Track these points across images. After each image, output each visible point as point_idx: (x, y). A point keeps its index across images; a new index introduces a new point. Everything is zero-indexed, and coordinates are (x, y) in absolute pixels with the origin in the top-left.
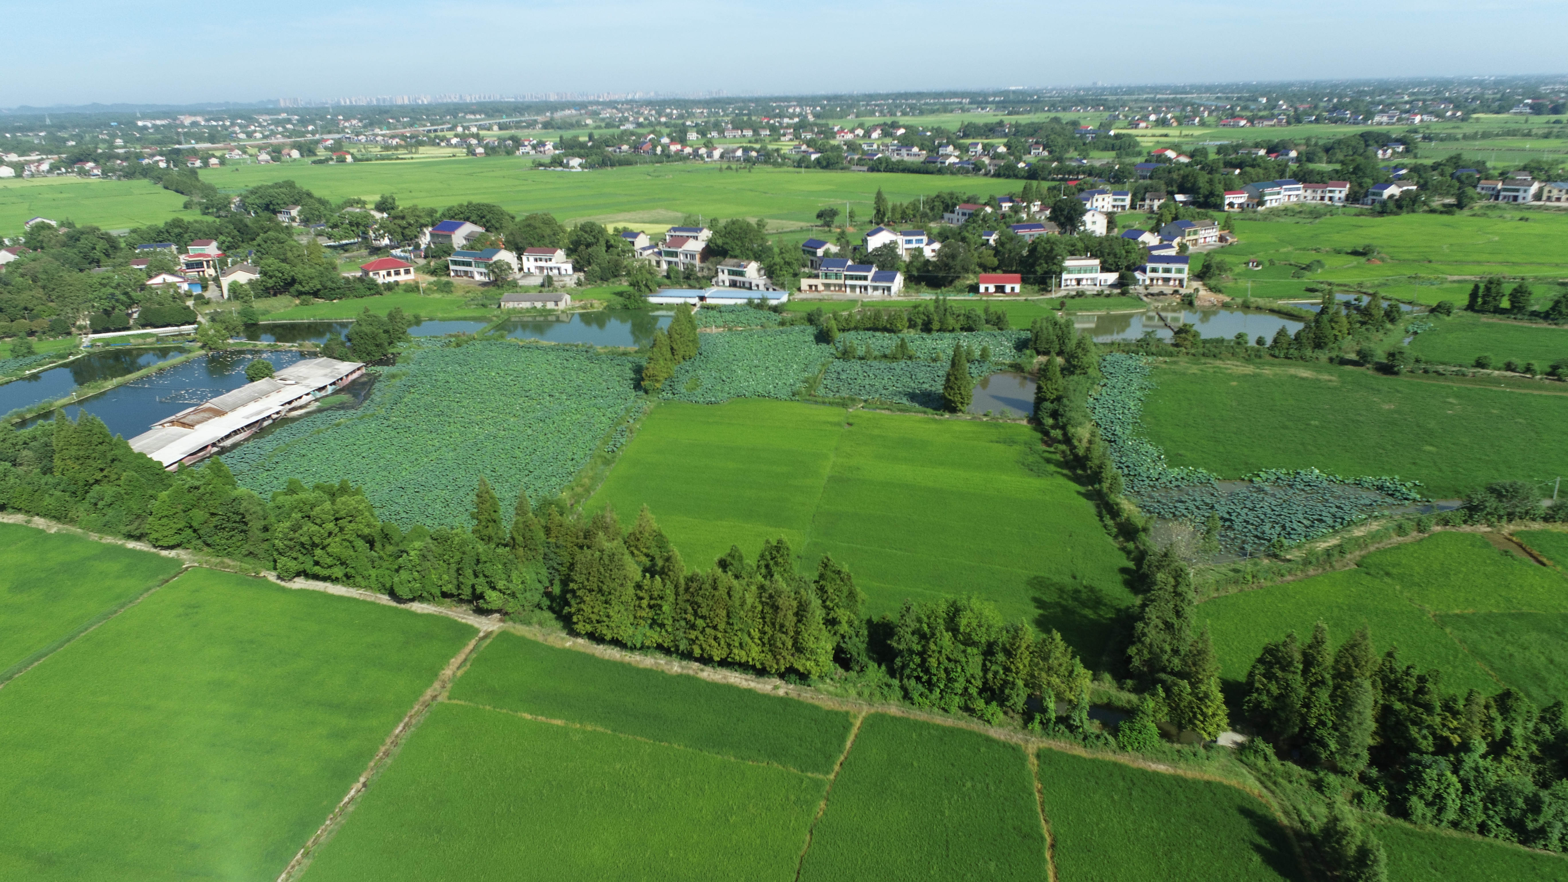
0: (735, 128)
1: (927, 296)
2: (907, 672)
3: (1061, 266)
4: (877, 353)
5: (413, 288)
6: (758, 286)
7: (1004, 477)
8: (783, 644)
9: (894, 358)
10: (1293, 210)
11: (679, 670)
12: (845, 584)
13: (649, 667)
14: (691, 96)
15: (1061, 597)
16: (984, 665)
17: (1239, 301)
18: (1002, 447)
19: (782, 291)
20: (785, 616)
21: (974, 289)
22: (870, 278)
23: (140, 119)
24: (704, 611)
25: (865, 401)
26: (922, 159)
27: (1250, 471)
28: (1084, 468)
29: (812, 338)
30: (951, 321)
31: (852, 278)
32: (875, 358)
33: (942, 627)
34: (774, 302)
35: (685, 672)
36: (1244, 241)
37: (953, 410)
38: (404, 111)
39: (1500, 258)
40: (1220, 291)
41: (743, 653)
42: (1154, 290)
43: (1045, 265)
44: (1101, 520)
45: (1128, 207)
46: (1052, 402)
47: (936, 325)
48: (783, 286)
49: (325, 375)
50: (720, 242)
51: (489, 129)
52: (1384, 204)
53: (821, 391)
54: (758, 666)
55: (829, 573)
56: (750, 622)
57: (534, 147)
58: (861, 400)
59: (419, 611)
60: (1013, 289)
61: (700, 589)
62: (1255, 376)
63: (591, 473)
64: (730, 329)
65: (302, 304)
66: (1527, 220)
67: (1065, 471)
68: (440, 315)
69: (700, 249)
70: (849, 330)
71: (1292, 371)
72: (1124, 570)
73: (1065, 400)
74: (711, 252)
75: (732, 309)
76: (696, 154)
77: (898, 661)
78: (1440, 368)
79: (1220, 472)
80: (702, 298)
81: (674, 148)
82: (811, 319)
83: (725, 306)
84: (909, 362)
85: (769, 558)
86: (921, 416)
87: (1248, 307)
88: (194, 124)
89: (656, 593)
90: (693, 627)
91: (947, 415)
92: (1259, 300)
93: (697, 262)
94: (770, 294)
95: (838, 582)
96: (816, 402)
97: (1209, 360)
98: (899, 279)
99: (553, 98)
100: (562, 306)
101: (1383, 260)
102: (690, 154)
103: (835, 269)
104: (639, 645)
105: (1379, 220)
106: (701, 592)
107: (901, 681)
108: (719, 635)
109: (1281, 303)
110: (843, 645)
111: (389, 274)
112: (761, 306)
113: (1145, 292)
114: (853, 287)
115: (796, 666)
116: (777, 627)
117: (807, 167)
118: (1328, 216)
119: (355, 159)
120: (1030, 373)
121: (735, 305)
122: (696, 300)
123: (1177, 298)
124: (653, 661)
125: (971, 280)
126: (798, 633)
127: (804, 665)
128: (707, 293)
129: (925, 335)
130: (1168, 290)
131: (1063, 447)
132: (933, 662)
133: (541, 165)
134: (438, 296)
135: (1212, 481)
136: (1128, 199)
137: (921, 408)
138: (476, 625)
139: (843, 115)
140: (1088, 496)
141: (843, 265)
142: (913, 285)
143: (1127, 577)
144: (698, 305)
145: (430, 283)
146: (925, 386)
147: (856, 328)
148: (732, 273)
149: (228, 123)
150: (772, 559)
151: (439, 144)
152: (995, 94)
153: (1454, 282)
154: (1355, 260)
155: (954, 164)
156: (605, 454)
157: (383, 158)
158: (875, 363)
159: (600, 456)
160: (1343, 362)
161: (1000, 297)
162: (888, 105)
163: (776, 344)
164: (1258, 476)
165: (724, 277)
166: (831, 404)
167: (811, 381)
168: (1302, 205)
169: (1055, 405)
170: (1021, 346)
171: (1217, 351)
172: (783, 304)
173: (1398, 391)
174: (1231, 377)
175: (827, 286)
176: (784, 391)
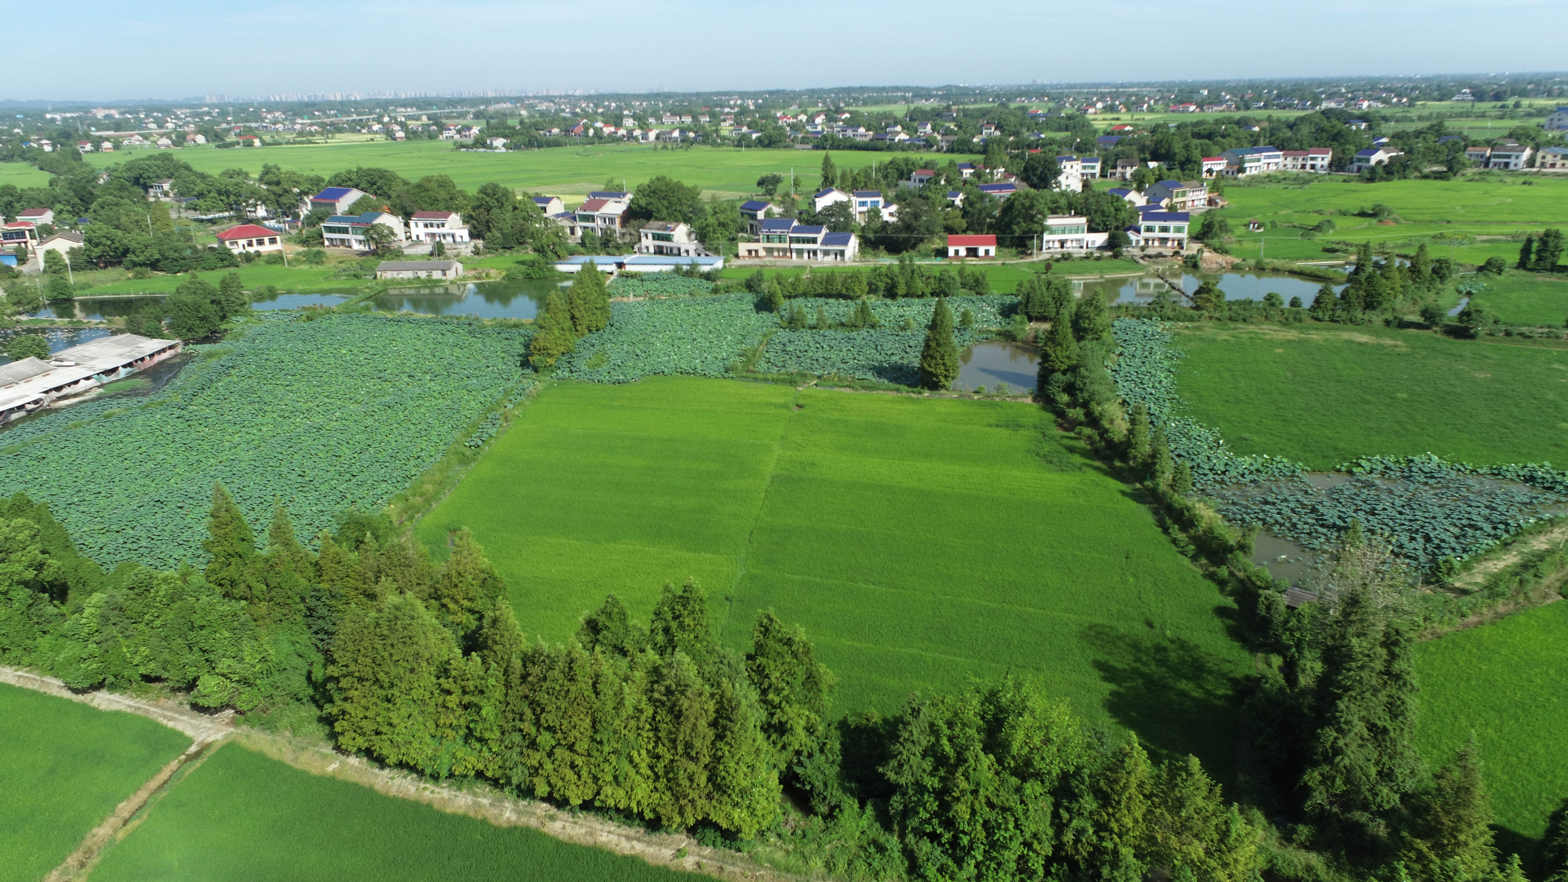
0: (674, 114)
1: (887, 261)
2: (914, 822)
3: (1042, 224)
4: (830, 321)
5: (276, 259)
6: (687, 252)
7: (1014, 472)
8: (691, 779)
9: (854, 326)
10: (1276, 177)
11: (514, 818)
12: (801, 662)
13: (461, 811)
14: (631, 91)
15: (1138, 660)
16: (1056, 815)
17: (1252, 262)
18: (1004, 432)
19: (715, 257)
20: (694, 727)
21: (942, 253)
22: (819, 241)
23: (49, 112)
24: (550, 718)
25: (819, 377)
26: (867, 139)
27: (1345, 459)
28: (1124, 457)
29: (752, 306)
30: (920, 285)
31: (798, 240)
32: (830, 327)
33: (979, 746)
34: (705, 269)
35: (524, 820)
36: (1234, 205)
37: (934, 386)
38: (331, 105)
39: (1526, 218)
40: (1226, 252)
41: (621, 793)
42: (1151, 251)
43: (1024, 225)
44: (1166, 530)
45: (1098, 175)
46: (1064, 373)
47: (902, 289)
48: (717, 251)
49: (121, 355)
50: (643, 202)
51: (418, 118)
52: (1373, 170)
53: (763, 366)
54: (649, 815)
55: (771, 643)
56: (631, 736)
57: (459, 132)
58: (813, 376)
59: (103, 707)
60: (987, 252)
61: (545, 679)
62: (1300, 342)
63: (438, 476)
64: (651, 298)
65: (135, 277)
66: (1530, 184)
67: (1097, 464)
68: (300, 287)
69: (620, 212)
70: (796, 297)
71: (1346, 335)
72: (1221, 611)
73: (1083, 370)
74: (633, 215)
75: (656, 278)
76: (630, 136)
77: (896, 802)
78: (1524, 329)
79: (1306, 462)
80: (620, 265)
81: (607, 130)
82: (749, 286)
83: (648, 274)
84: (872, 331)
85: (669, 616)
86: (892, 395)
87: (1263, 269)
88: (107, 117)
89: (471, 684)
90: (533, 745)
91: (926, 393)
92: (1275, 261)
93: (617, 227)
94: (703, 259)
95: (788, 658)
96: (756, 380)
97: (1239, 325)
98: (853, 244)
99: (491, 94)
100: (451, 275)
101: (1396, 221)
102: (623, 136)
103: (779, 231)
104: (444, 773)
105: (1371, 185)
106: (545, 685)
107: (902, 836)
108: (579, 761)
109: (1299, 265)
110: (798, 770)
111: (250, 244)
112: (691, 273)
113: (1141, 254)
114: (800, 252)
115: (713, 817)
116: (680, 749)
117: (748, 146)
118: (1316, 182)
119: (264, 143)
120: (1024, 342)
121: (660, 272)
122: (613, 268)
123: (1179, 261)
124: (469, 799)
125: (937, 244)
126: (717, 759)
127: (728, 816)
128: (626, 259)
129: (889, 301)
130: (1168, 251)
131: (1087, 431)
132: (962, 810)
133: (463, 146)
134: (305, 267)
135: (1298, 472)
136: (1098, 166)
137: (892, 385)
138: (189, 732)
139: (785, 106)
140: (1137, 497)
141: (787, 225)
142: (870, 250)
143: (1229, 622)
144: (616, 273)
145: (299, 254)
146: (894, 358)
147: (805, 295)
148: (657, 237)
149: (142, 116)
150: (676, 618)
151: (359, 131)
152: (938, 89)
153: (1486, 241)
154: (1365, 222)
155: (904, 140)
156: (464, 450)
157: (295, 143)
158: (830, 333)
159: (456, 453)
160: (1404, 325)
161: (972, 261)
162: (831, 98)
163: (708, 314)
164: (1359, 465)
165: (648, 242)
166: (775, 381)
167: (749, 354)
168: (1284, 172)
169: (1069, 377)
170: (1007, 311)
171: (1246, 314)
172: (717, 271)
173: (1486, 357)
174: (1274, 344)
175: (769, 251)
176: (715, 367)
